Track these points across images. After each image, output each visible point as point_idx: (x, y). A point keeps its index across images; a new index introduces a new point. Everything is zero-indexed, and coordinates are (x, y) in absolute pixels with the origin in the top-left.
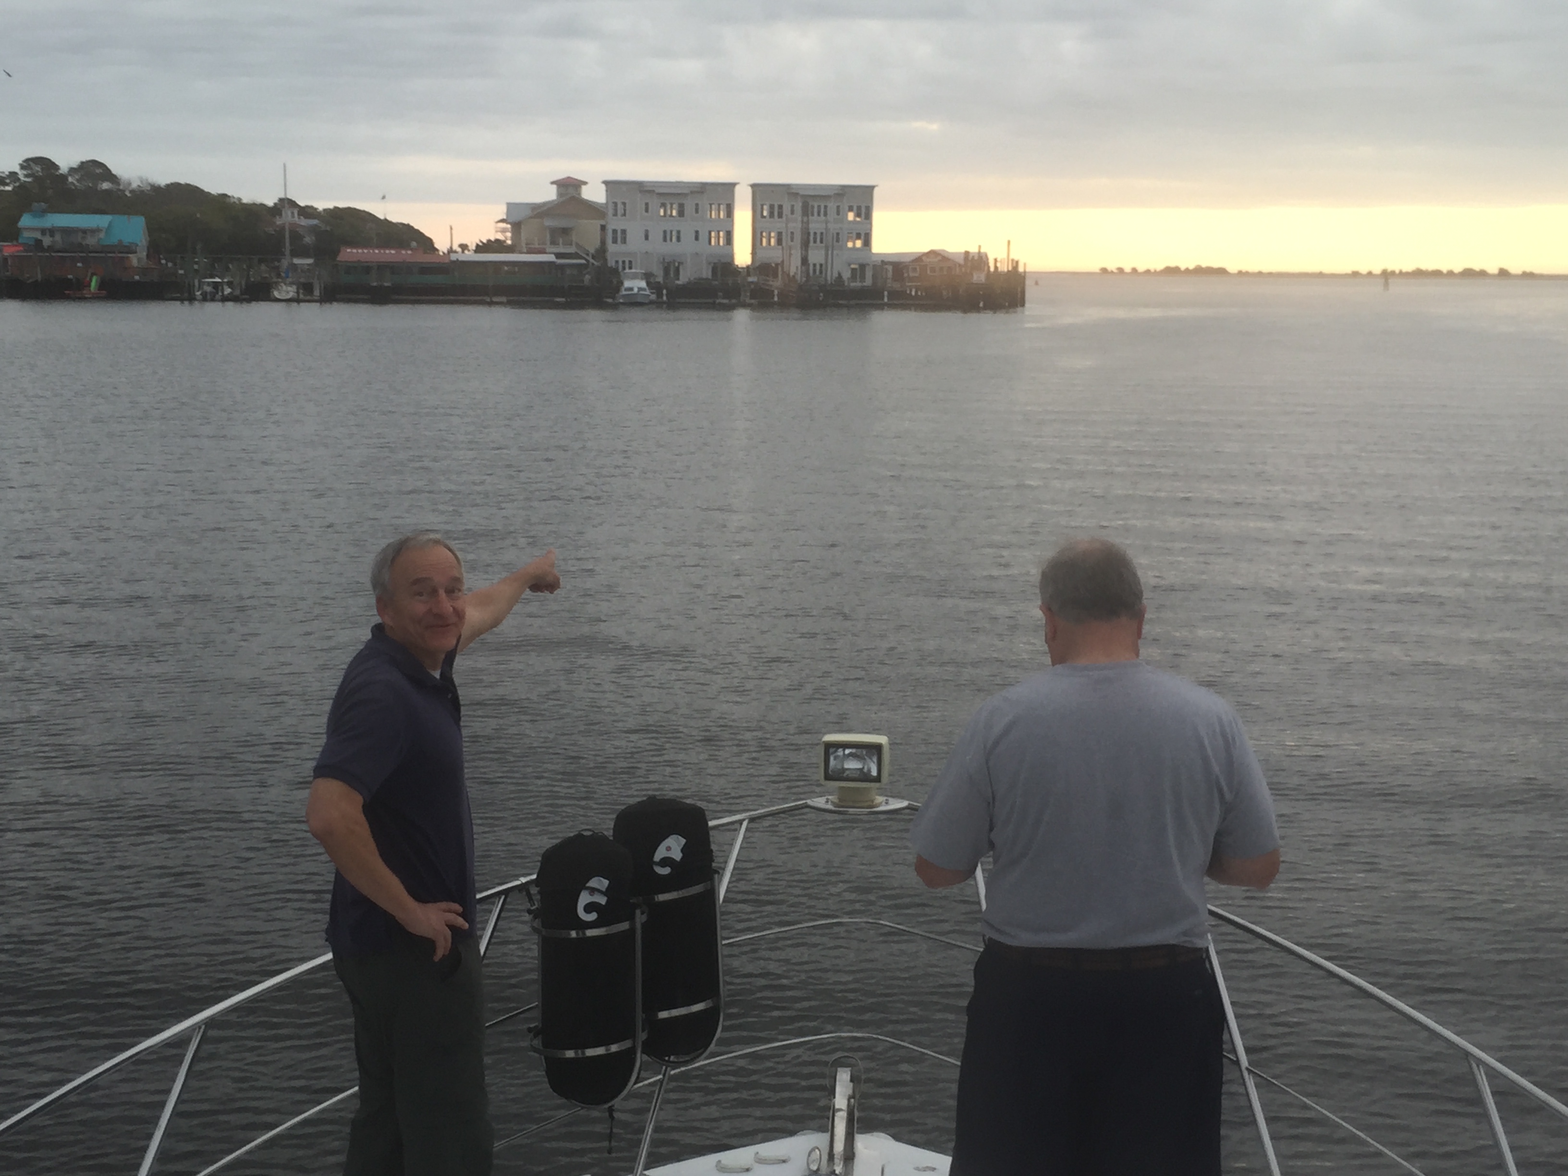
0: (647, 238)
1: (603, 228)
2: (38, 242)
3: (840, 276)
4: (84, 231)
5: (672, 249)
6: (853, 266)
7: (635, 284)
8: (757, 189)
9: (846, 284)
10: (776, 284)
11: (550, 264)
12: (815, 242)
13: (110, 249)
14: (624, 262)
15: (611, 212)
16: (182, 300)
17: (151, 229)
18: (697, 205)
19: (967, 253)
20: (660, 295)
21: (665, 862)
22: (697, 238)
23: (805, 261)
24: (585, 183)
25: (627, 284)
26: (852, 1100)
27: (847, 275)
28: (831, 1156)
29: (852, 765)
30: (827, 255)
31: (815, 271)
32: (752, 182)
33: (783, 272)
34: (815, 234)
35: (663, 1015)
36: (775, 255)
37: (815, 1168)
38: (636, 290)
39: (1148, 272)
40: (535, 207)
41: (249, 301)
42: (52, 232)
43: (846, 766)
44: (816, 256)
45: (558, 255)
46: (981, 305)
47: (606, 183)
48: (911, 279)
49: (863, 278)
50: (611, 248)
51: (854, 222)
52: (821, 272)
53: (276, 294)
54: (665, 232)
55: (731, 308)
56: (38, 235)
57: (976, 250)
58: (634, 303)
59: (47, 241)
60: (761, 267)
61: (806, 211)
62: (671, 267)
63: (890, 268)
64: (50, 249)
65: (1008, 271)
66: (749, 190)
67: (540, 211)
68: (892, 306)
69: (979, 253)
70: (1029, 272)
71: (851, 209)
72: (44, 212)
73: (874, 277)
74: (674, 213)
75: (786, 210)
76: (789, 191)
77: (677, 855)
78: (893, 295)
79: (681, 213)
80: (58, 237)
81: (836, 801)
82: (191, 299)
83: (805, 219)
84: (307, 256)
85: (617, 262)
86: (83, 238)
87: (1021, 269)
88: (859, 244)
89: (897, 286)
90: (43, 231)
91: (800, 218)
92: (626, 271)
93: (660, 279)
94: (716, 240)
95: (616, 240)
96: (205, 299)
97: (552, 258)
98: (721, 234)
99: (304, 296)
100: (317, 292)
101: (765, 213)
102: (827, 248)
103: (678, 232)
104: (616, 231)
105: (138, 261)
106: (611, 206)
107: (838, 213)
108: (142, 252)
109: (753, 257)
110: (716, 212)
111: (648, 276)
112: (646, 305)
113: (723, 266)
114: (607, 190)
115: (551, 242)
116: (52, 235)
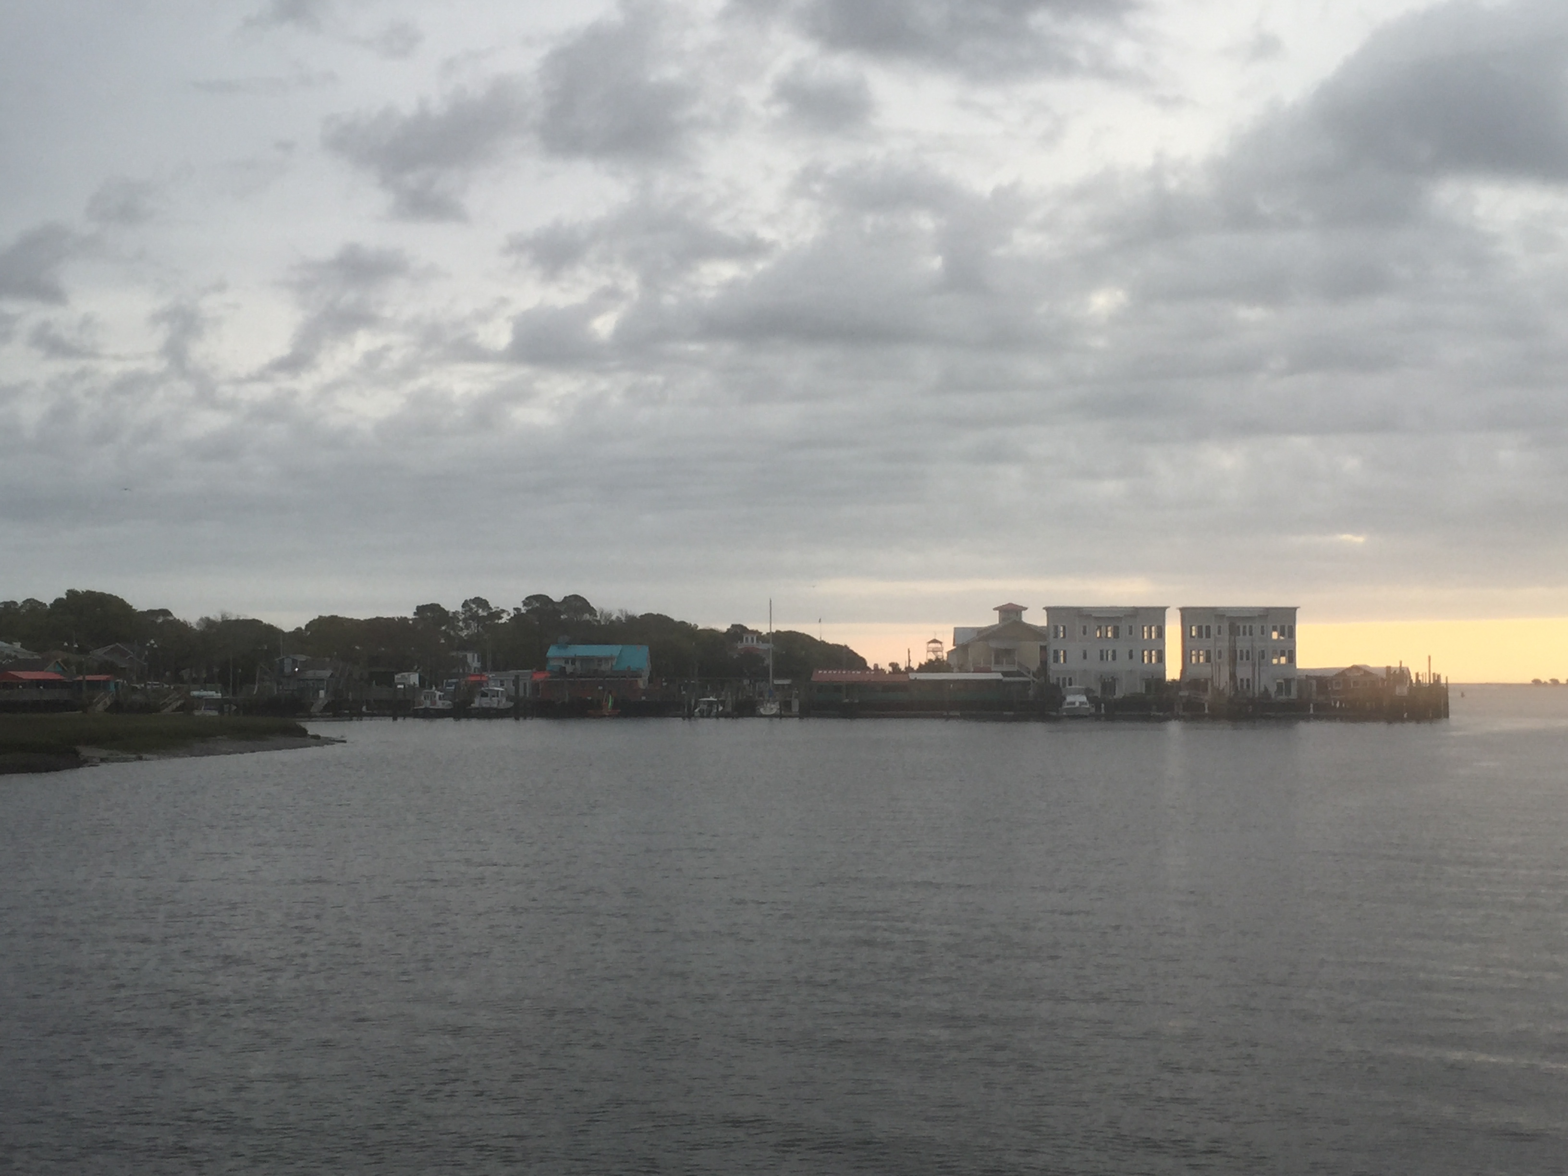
0: (1085, 657)
1: (1043, 649)
2: (562, 671)
3: (1266, 690)
4: (600, 660)
5: (1109, 666)
6: (1278, 681)
7: (1077, 700)
8: (1188, 615)
9: (1273, 696)
10: (1207, 697)
11: (999, 681)
12: (1242, 659)
14: (1064, 679)
15: (1052, 635)
16: (684, 718)
17: (655, 656)
18: (1130, 627)
19: (1388, 669)
20: (1098, 708)
22: (1131, 657)
23: (1233, 676)
24: (1026, 609)
25: (1069, 699)
27: (1273, 689)
30: (1253, 671)
31: (1242, 686)
32: (1181, 606)
33: (1213, 688)
34: (1242, 651)
36: (1206, 671)
38: (1077, 704)
40: (980, 631)
41: (737, 717)
42: (573, 660)
44: (1244, 672)
45: (1005, 674)
46: (1405, 715)
47: (1047, 609)
48: (1335, 693)
49: (1289, 692)
50: (1052, 666)
51: (1278, 640)
52: (1248, 686)
53: (762, 711)
54: (1102, 651)
55: (1166, 719)
56: (562, 664)
57: (1397, 666)
58: (1076, 716)
59: (569, 669)
60: (1191, 682)
61: (1234, 630)
62: (1109, 684)
63: (1314, 682)
64: (572, 675)
65: (1430, 684)
66: (1178, 613)
67: (984, 635)
68: (1317, 717)
69: (1401, 667)
70: (1452, 685)
71: (1275, 629)
72: (570, 644)
73: (1300, 691)
74: (1110, 635)
75: (1214, 631)
76: (1216, 615)
78: (1317, 707)
79: (1116, 634)
80: (578, 665)
82: (690, 716)
83: (1233, 638)
84: (786, 677)
85: (1058, 679)
86: (600, 665)
87: (1443, 682)
88: (1283, 660)
89: (1321, 699)
90: (567, 660)
91: (1227, 637)
92: (1068, 687)
93: (1098, 694)
94: (1149, 658)
95: (1056, 659)
96: (702, 716)
97: (999, 676)
98: (1153, 653)
99: (785, 712)
100: (795, 708)
101: (1194, 634)
102: (1254, 665)
103: (1114, 652)
104: (1056, 652)
105: (642, 683)
106: (1052, 630)
107: (1263, 633)
108: (646, 676)
109: (1183, 672)
110: (1148, 633)
111: (1087, 692)
112: (1086, 717)
113: (1156, 681)
114: (1048, 615)
115: (997, 662)
116: (573, 663)
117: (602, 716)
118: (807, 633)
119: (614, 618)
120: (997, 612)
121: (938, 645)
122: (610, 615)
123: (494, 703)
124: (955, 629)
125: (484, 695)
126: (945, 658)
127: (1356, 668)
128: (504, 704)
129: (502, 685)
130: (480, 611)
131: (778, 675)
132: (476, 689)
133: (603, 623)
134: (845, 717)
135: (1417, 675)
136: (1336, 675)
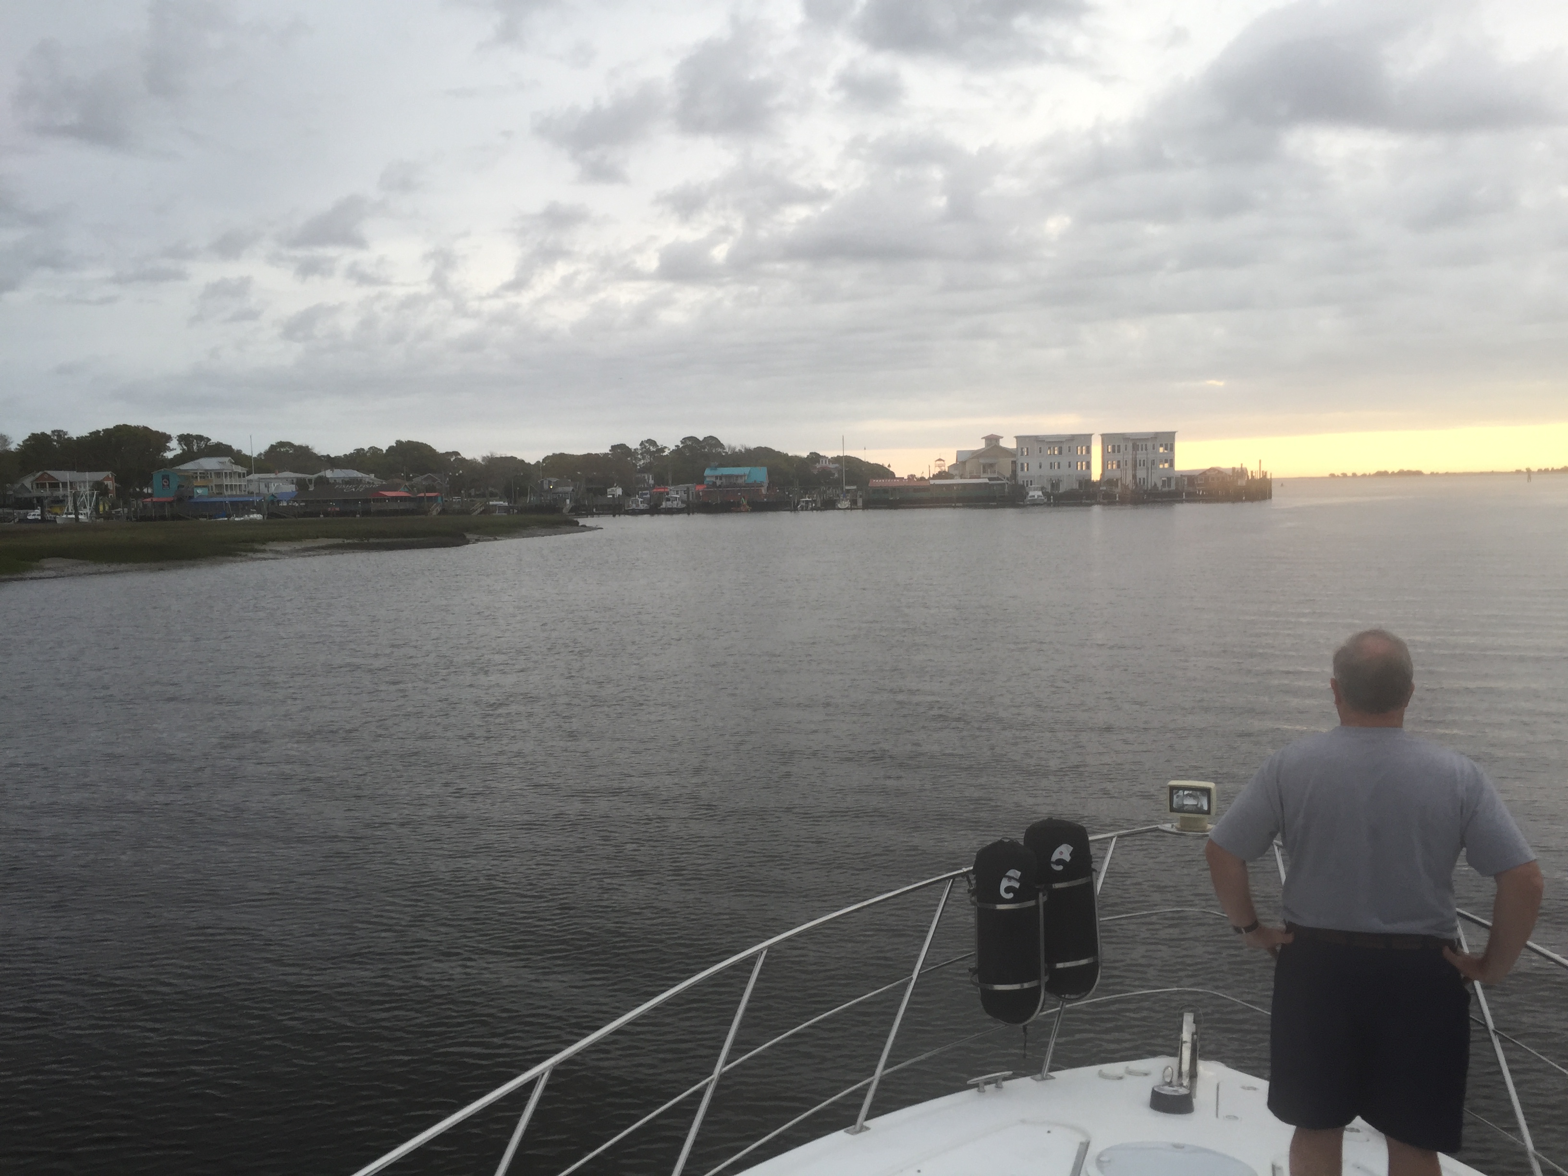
0: (1040, 467)
1: (1014, 463)
2: (714, 483)
3: (1155, 485)
4: (737, 476)
5: (1056, 472)
6: (1163, 479)
7: (1035, 494)
8: (1106, 438)
9: (1160, 488)
10: (1118, 490)
11: (986, 484)
12: (1140, 465)
13: (748, 485)
14: (1027, 481)
15: (1019, 453)
16: (791, 511)
17: (770, 474)
18: (1069, 447)
19: (1234, 469)
20: (1049, 499)
21: (1060, 862)
22: (1070, 466)
23: (1134, 476)
24: (1002, 437)
25: (1031, 494)
26: (1195, 1036)
27: (1159, 484)
28: (1180, 1074)
29: (1189, 802)
30: (1148, 473)
31: (1140, 482)
32: (1101, 433)
33: (1122, 484)
34: (1140, 461)
35: (1060, 966)
36: (1118, 474)
37: (1168, 1080)
38: (1036, 497)
39: (1364, 475)
40: (973, 452)
41: (824, 510)
42: (721, 477)
43: (1185, 803)
44: (1141, 474)
45: (990, 479)
46: (1244, 498)
47: (1017, 437)
48: (1199, 485)
49: (1169, 486)
50: (1020, 473)
51: (1163, 453)
52: (1144, 483)
53: (839, 506)
54: (1051, 463)
55: (1091, 505)
56: (714, 479)
57: (1239, 466)
58: (1035, 504)
59: (718, 482)
60: (1108, 481)
61: (1135, 447)
62: (1055, 485)
63: (1186, 479)
64: (720, 486)
65: (1260, 479)
66: (1100, 438)
67: (976, 455)
68: (1188, 501)
69: (1242, 468)
70: (1274, 479)
71: (1161, 445)
72: (716, 467)
73: (1177, 484)
74: (1056, 452)
75: (1122, 449)
76: (1124, 437)
77: (1067, 858)
78: (1189, 494)
79: (1060, 452)
80: (724, 480)
81: (1179, 826)
82: (795, 509)
83: (1134, 452)
84: (853, 485)
85: (1023, 481)
86: (737, 480)
87: (1268, 477)
88: (1166, 465)
89: (1191, 489)
90: (716, 477)
91: (1131, 452)
92: (1029, 486)
93: (1049, 490)
94: (1081, 467)
95: (1022, 469)
96: (802, 510)
97: (987, 481)
98: (1084, 463)
99: (853, 506)
100: (860, 503)
101: (1110, 450)
102: (1148, 469)
103: (1059, 464)
104: (1022, 465)
105: (764, 491)
106: (1020, 450)
107: (1154, 449)
108: (766, 485)
109: (1103, 475)
110: (1081, 450)
111: (1042, 489)
112: (1042, 505)
113: (1086, 482)
114: (1017, 441)
115: (984, 472)
116: (721, 479)
117: (741, 511)
118: (857, 457)
119: (737, 450)
120: (984, 440)
121: (942, 462)
122: (734, 449)
123: (674, 505)
124: (958, 451)
125: (668, 500)
126: (947, 470)
127: (1212, 470)
128: (681, 505)
129: (677, 494)
130: (651, 448)
131: (848, 484)
132: (661, 497)
133: (729, 453)
134: (891, 508)
135: (1252, 472)
136: (1200, 474)
